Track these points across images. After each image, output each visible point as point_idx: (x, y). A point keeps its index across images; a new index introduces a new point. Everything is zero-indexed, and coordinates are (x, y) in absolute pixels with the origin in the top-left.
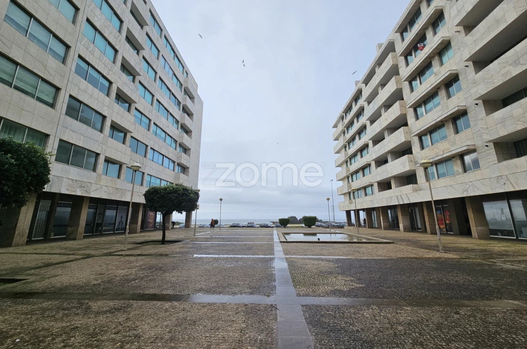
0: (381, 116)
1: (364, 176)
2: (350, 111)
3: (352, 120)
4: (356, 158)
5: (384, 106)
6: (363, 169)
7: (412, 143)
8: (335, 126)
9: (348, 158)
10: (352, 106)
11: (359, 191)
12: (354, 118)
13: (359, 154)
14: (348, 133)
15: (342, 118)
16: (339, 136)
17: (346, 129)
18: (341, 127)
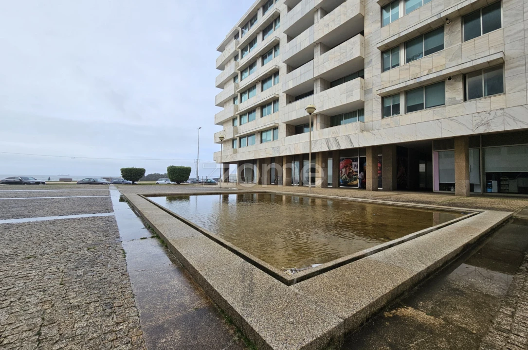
0: (313, 23)
1: (262, 116)
2: (252, 24)
3: (254, 38)
4: (250, 93)
5: (321, 9)
6: (263, 106)
7: (366, 61)
8: (221, 49)
9: (238, 92)
10: (257, 15)
11: (249, 138)
12: (258, 33)
13: (259, 87)
14: (242, 58)
15: (236, 36)
16: (227, 62)
17: (240, 51)
18: (232, 48)
